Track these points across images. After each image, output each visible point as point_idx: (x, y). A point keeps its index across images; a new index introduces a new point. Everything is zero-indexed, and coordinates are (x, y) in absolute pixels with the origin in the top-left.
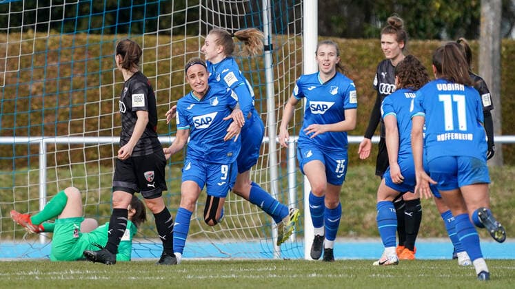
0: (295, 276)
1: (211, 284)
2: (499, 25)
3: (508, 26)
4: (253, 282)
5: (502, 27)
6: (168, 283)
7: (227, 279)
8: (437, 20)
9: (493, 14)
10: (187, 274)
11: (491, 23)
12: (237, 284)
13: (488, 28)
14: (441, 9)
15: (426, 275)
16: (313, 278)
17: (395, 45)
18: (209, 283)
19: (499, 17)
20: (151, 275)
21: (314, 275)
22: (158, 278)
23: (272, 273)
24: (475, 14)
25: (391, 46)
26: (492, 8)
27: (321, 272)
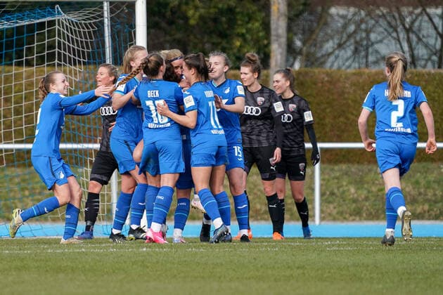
0: (130, 250)
1: (66, 256)
2: (284, 58)
3: (291, 60)
4: (98, 254)
5: (287, 60)
6: (33, 255)
7: (78, 252)
8: (238, 55)
9: (280, 50)
10: (47, 249)
11: (279, 57)
12: (86, 257)
13: (276, 61)
14: (241, 46)
15: (230, 250)
16: (144, 251)
17: (250, 74)
18: (64, 255)
19: (285, 53)
20: (20, 249)
21: (145, 249)
22: (26, 252)
23: (113, 247)
24: (267, 50)
25: (248, 76)
26: (280, 45)
27: (150, 247)
